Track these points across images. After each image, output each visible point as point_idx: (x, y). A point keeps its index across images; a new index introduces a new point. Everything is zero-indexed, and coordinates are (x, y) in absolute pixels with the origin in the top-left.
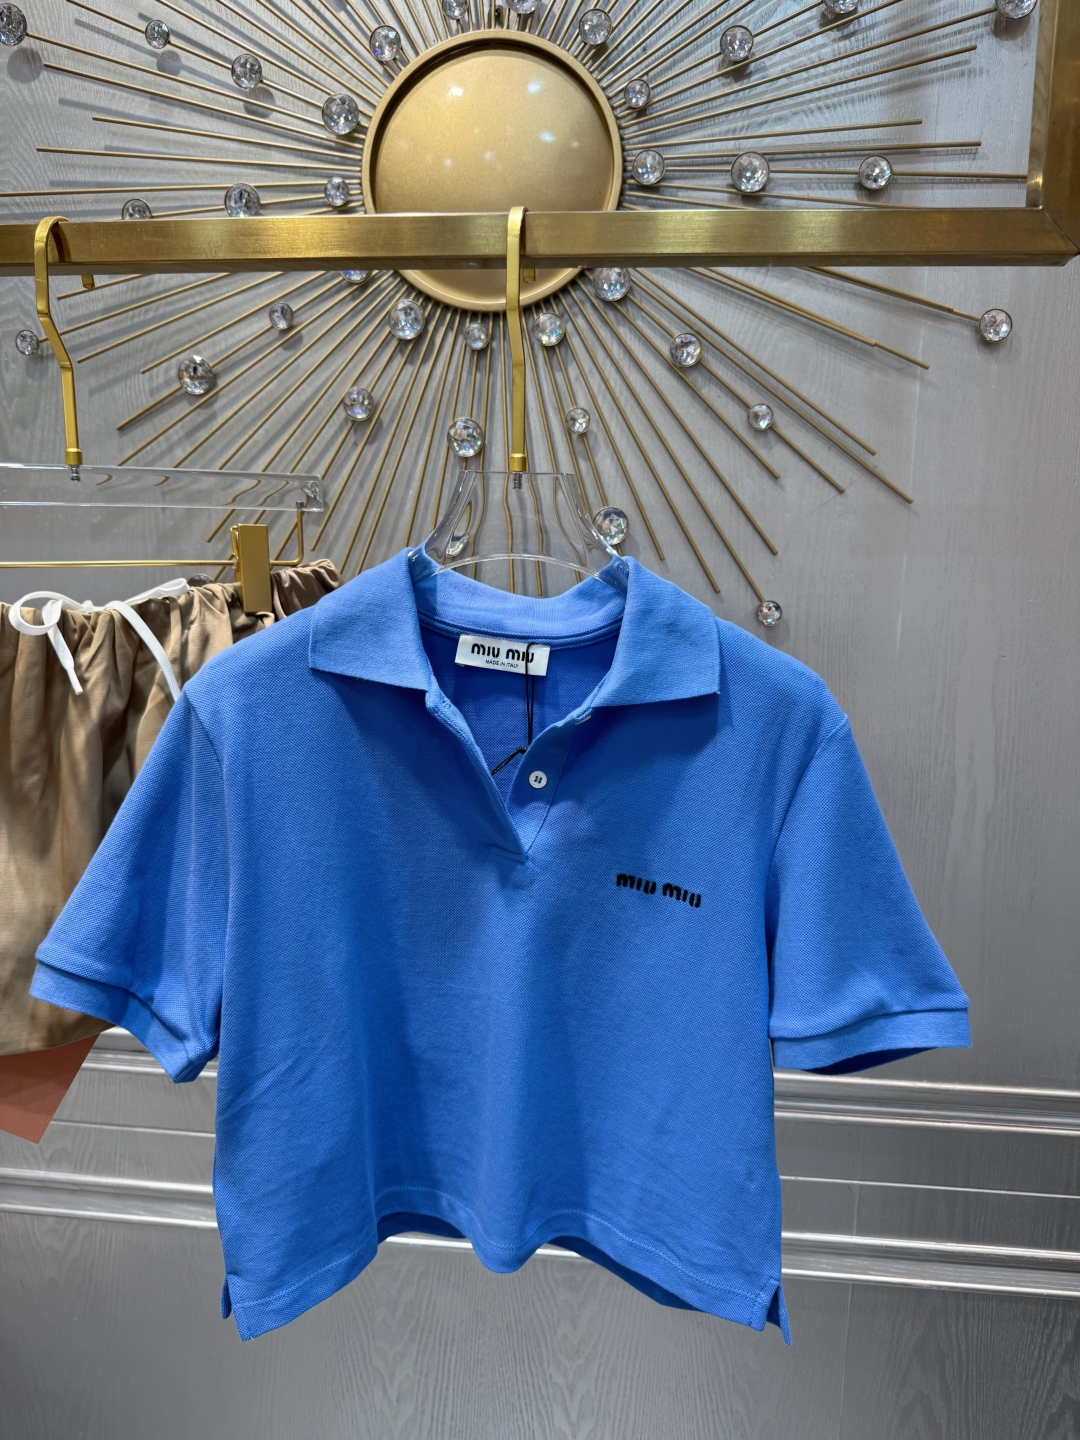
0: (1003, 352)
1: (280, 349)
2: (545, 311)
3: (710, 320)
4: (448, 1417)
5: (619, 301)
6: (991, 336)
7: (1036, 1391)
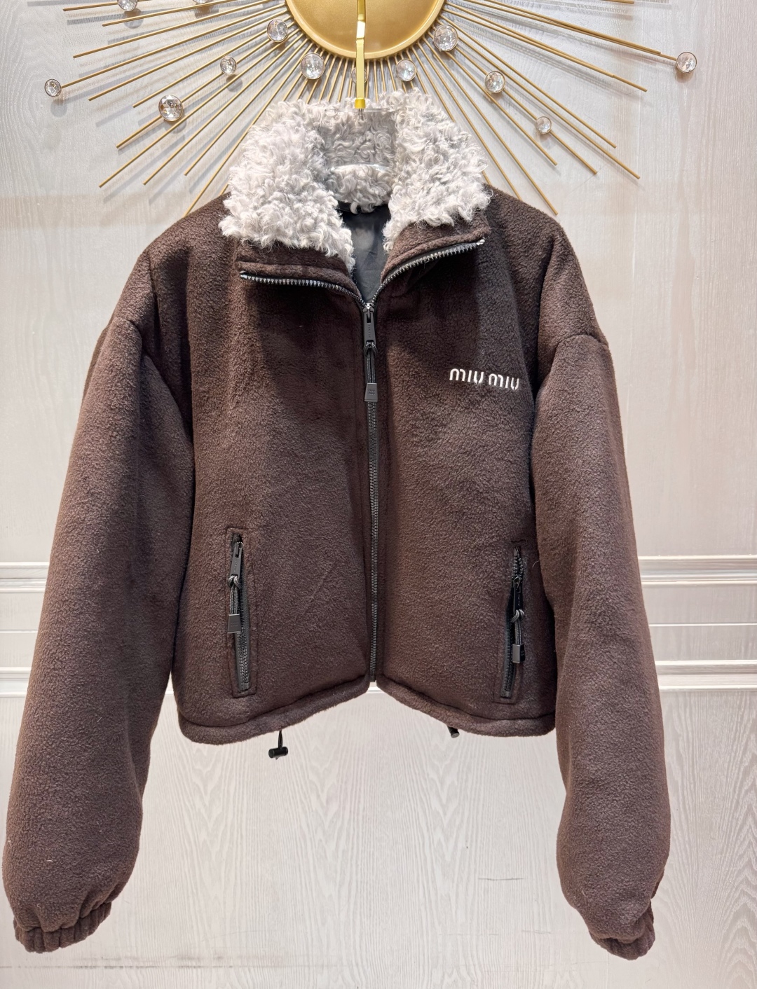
0: (690, 81)
1: (226, 89)
2: (403, 59)
3: (509, 64)
4: (361, 808)
5: (451, 52)
6: (684, 69)
7: (735, 754)
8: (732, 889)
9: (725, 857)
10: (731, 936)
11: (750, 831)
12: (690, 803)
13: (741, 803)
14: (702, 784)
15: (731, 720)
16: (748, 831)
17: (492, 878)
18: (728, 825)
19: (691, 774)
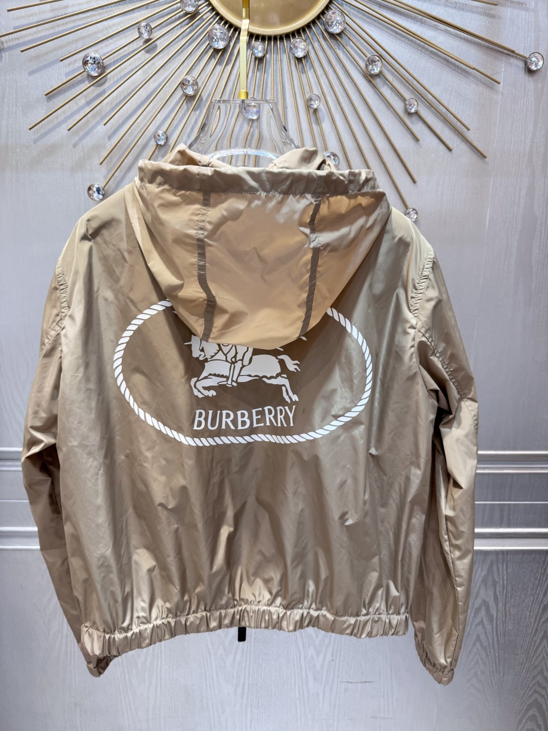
1: (143, 51)
2: (297, 37)
5: (338, 34)
6: (533, 67)
8: (527, 689)
9: (524, 667)
10: (524, 721)
11: (544, 649)
12: (501, 629)
13: (539, 630)
14: (512, 616)
15: (537, 571)
16: (543, 649)
17: (351, 681)
18: (528, 645)
19: (503, 609)
